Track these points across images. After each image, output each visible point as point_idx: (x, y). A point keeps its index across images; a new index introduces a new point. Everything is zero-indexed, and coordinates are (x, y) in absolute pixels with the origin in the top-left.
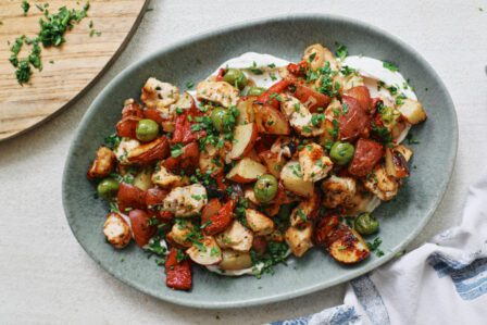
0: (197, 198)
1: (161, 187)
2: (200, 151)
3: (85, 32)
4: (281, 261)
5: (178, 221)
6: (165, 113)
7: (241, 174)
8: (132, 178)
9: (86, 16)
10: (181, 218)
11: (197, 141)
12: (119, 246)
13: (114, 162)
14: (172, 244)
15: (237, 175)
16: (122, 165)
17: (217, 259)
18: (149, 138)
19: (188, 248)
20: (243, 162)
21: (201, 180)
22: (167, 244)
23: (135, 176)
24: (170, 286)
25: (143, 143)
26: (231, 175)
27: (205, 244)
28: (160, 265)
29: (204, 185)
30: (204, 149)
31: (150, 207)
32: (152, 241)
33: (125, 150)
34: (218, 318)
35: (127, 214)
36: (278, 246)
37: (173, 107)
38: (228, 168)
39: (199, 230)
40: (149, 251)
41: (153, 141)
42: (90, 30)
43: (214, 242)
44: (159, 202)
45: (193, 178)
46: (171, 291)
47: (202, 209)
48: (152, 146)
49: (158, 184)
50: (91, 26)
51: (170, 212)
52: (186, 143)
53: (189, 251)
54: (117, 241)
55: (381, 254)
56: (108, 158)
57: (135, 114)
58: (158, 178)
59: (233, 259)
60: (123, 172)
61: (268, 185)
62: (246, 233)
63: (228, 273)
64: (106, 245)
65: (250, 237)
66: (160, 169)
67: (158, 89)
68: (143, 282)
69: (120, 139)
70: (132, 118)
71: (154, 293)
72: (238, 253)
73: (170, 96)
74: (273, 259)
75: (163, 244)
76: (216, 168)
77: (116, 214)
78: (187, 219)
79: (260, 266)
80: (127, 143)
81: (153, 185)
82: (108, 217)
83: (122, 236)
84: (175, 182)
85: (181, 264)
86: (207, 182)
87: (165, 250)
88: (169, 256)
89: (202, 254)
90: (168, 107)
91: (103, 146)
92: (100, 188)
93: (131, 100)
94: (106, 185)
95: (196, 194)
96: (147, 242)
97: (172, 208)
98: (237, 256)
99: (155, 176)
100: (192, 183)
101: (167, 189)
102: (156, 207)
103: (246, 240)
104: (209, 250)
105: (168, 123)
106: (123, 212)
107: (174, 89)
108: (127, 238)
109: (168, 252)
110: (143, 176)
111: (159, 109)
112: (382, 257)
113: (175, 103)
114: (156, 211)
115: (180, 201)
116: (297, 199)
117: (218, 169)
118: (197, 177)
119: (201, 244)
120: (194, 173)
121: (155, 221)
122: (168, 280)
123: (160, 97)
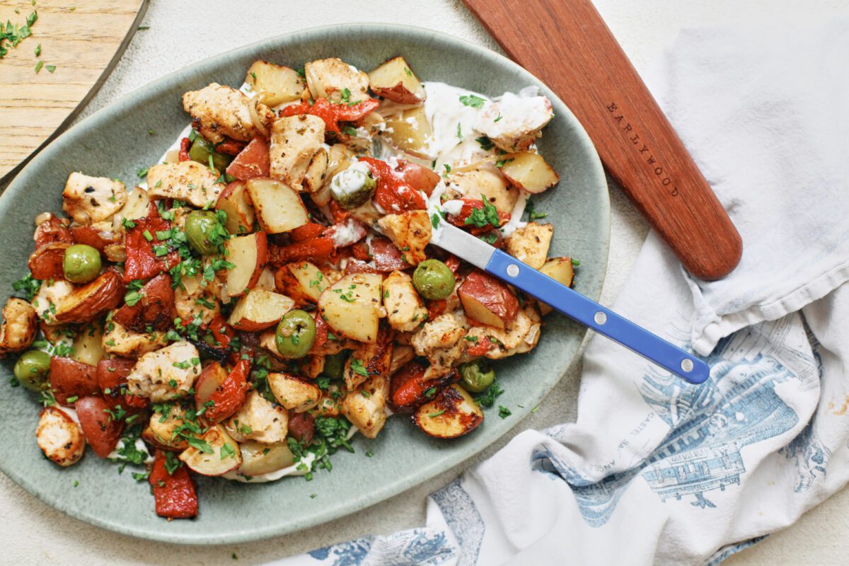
0: (183, 366)
1: (119, 357)
2: (174, 290)
3: (27, 63)
4: (341, 447)
5: (157, 409)
6: (106, 230)
7: (249, 317)
8: (70, 343)
9: (30, 35)
10: (160, 403)
11: (167, 273)
12: (67, 463)
13: (35, 323)
14: (154, 446)
15: (244, 319)
16: (50, 326)
17: (232, 463)
18: (87, 276)
19: (181, 451)
20: (251, 298)
21: (184, 335)
22: (147, 445)
23: (76, 340)
24: (163, 516)
25: (78, 286)
26: (234, 320)
27: (208, 440)
28: (142, 481)
29: (192, 341)
30: (179, 285)
31: (107, 391)
32: (121, 445)
33: (49, 300)
34: (234, 557)
35: (72, 406)
36: (332, 423)
37: (118, 218)
38: (227, 309)
39: (195, 418)
40: (119, 460)
41: (94, 280)
42: (37, 60)
43: (223, 435)
44: (121, 381)
45: (171, 334)
46: (165, 523)
47: (195, 383)
48: (92, 290)
49: (113, 353)
50: (38, 54)
51: (141, 397)
52: (148, 279)
53: (184, 456)
54: (62, 455)
55: (505, 413)
56: (22, 319)
57: (56, 237)
58: (112, 343)
59: (261, 457)
60: (52, 336)
61: (299, 327)
62: (275, 413)
63: (256, 479)
64: (45, 463)
65: (283, 418)
66: (113, 327)
67: (89, 190)
68: (117, 516)
69: (40, 283)
70: (52, 245)
71: (139, 531)
72: (266, 448)
73: (112, 199)
74: (329, 444)
75: (140, 446)
76: (207, 312)
77: (53, 409)
78: (172, 402)
79: (309, 459)
80: (51, 289)
81: (105, 354)
82: (41, 415)
83: (68, 446)
84: (140, 345)
85: (176, 475)
86: (195, 337)
87: (144, 456)
88: (153, 465)
89: (205, 457)
90: (109, 218)
91: (13, 297)
92: (17, 369)
93: (48, 216)
94: (29, 363)
95: (180, 360)
96: (113, 447)
97: (145, 389)
98: (266, 451)
99: (106, 339)
100: (170, 342)
101: (131, 358)
102: (118, 389)
103: (276, 425)
104: (217, 449)
105: (114, 248)
106: (64, 404)
107: (117, 186)
108: (78, 448)
109: (150, 459)
110: (87, 340)
111: (95, 226)
112: (508, 418)
113: (121, 209)
114: (118, 397)
115: (155, 377)
116: (348, 346)
117: (210, 313)
118: (178, 331)
119: (203, 442)
120: (172, 326)
121: (121, 413)
122: (158, 505)
123: (94, 203)
